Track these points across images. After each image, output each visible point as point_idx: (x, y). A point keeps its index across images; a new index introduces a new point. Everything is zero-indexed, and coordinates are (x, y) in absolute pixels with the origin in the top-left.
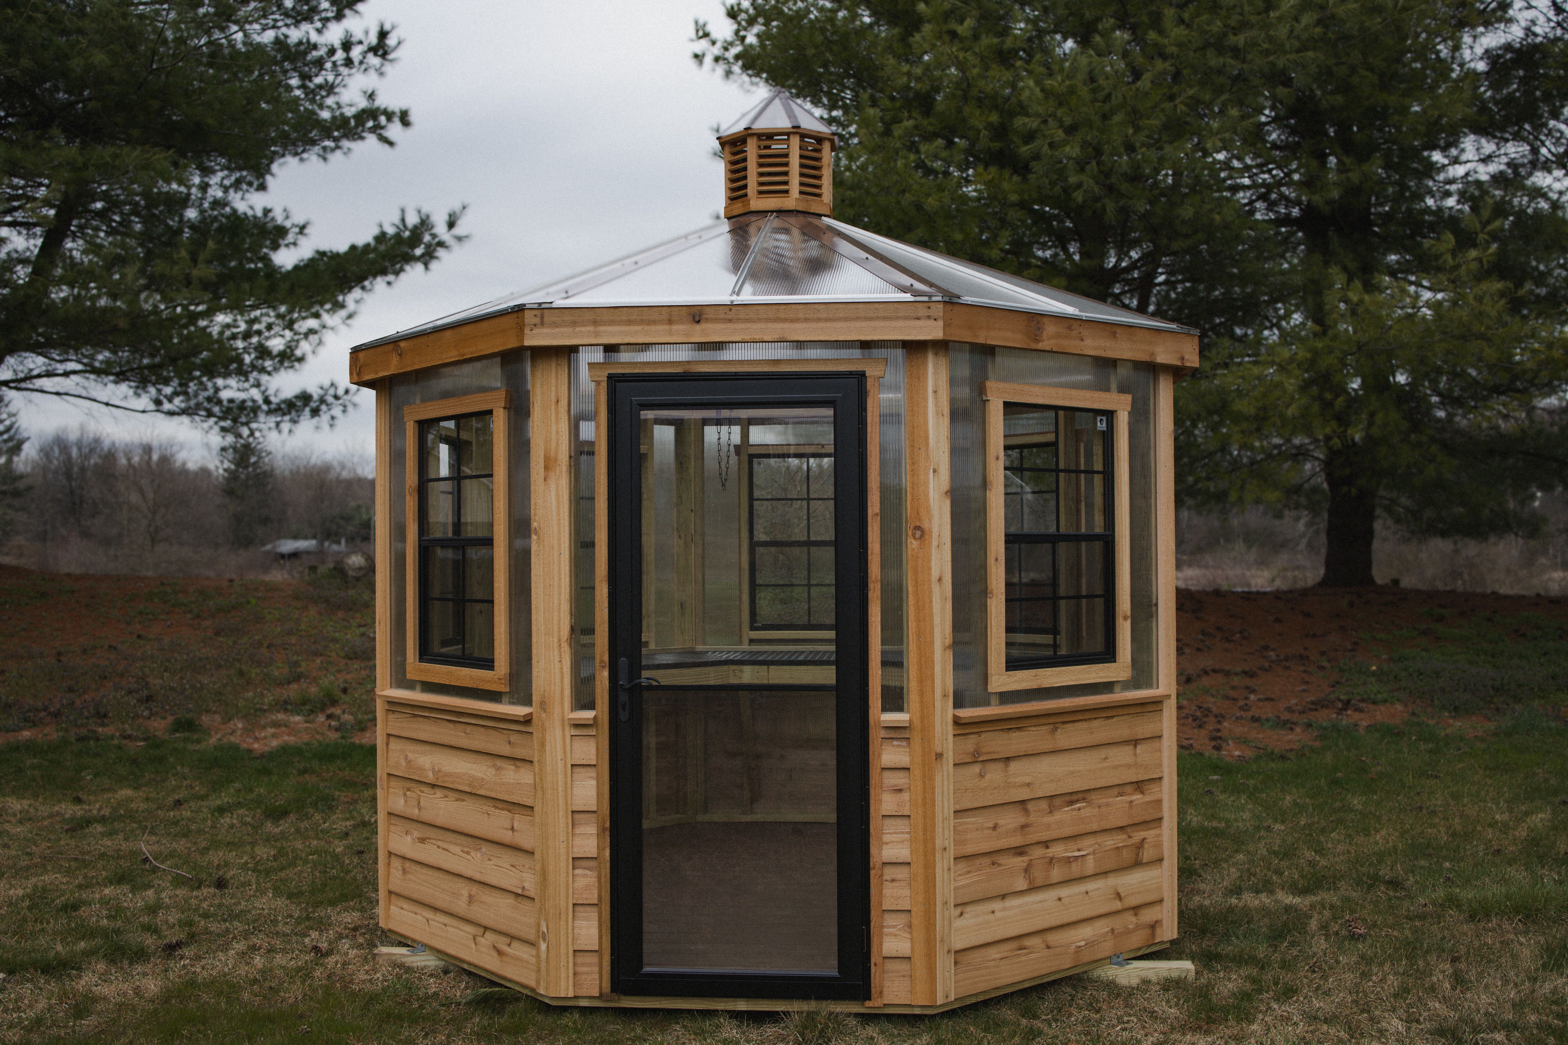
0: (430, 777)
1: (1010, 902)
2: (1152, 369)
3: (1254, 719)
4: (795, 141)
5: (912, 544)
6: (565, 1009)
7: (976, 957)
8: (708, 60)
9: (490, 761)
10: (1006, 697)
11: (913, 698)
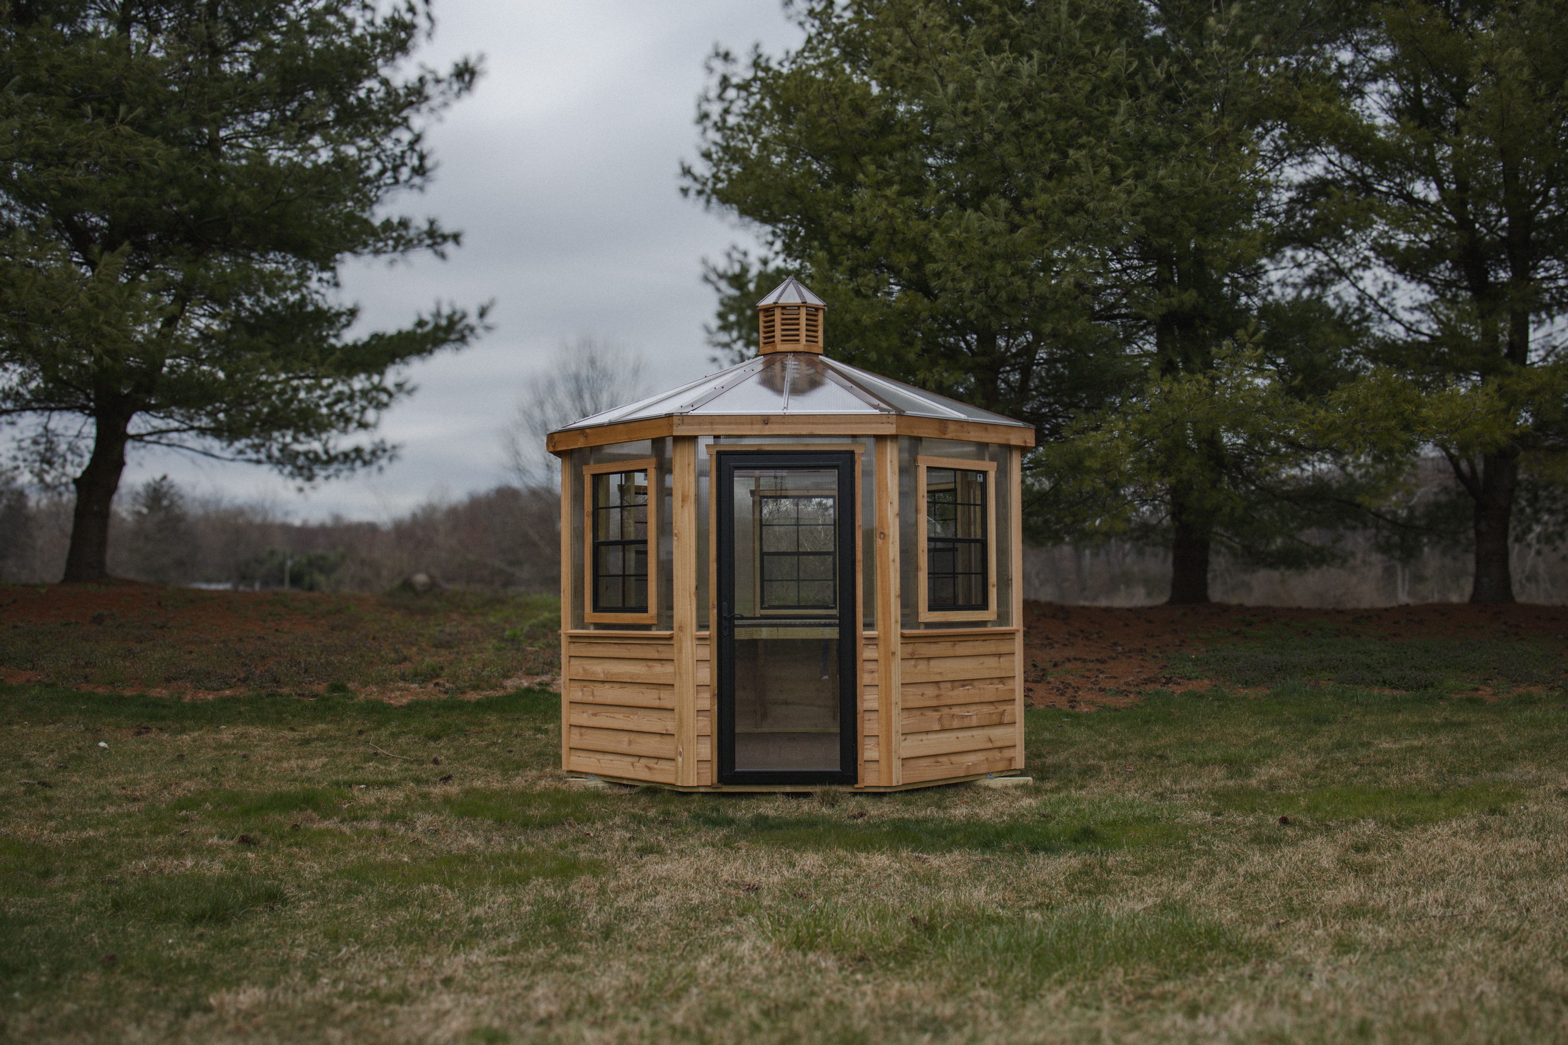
0: (602, 677)
1: (931, 736)
2: (1008, 448)
3: (1101, 690)
4: (803, 311)
5: (879, 542)
6: (691, 793)
7: (912, 763)
8: (692, 194)
9: (644, 663)
10: (928, 625)
11: (880, 623)
